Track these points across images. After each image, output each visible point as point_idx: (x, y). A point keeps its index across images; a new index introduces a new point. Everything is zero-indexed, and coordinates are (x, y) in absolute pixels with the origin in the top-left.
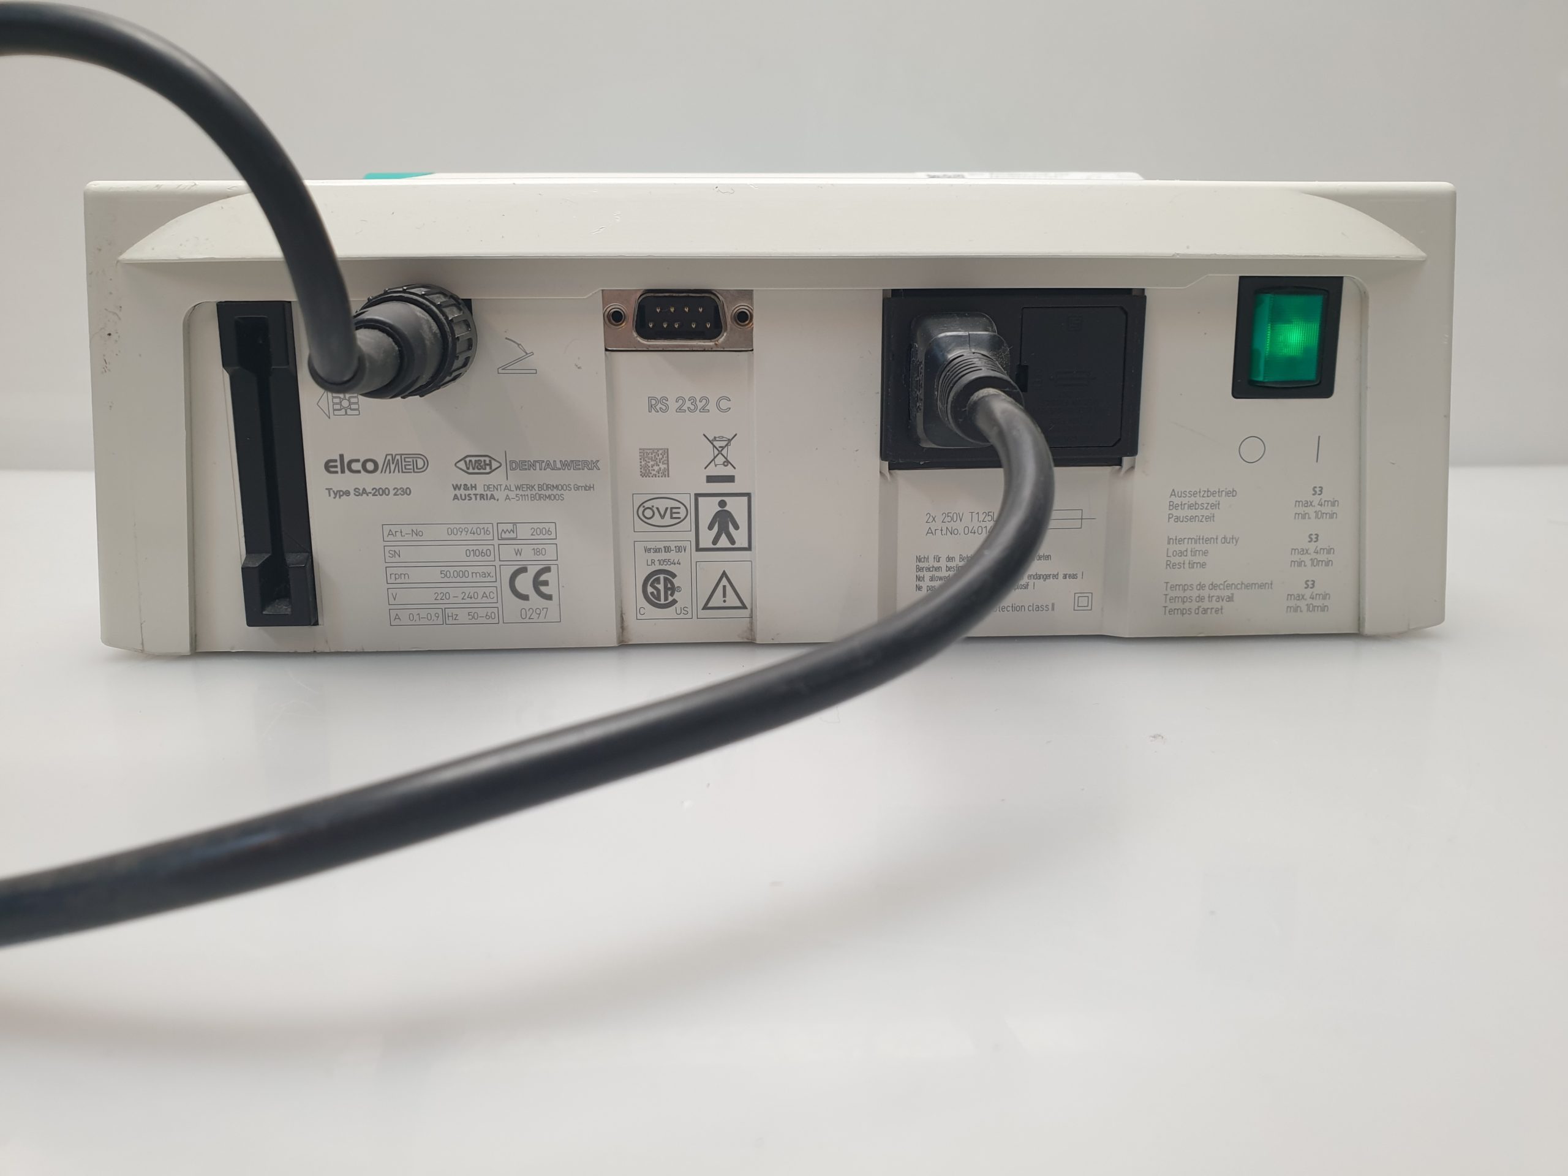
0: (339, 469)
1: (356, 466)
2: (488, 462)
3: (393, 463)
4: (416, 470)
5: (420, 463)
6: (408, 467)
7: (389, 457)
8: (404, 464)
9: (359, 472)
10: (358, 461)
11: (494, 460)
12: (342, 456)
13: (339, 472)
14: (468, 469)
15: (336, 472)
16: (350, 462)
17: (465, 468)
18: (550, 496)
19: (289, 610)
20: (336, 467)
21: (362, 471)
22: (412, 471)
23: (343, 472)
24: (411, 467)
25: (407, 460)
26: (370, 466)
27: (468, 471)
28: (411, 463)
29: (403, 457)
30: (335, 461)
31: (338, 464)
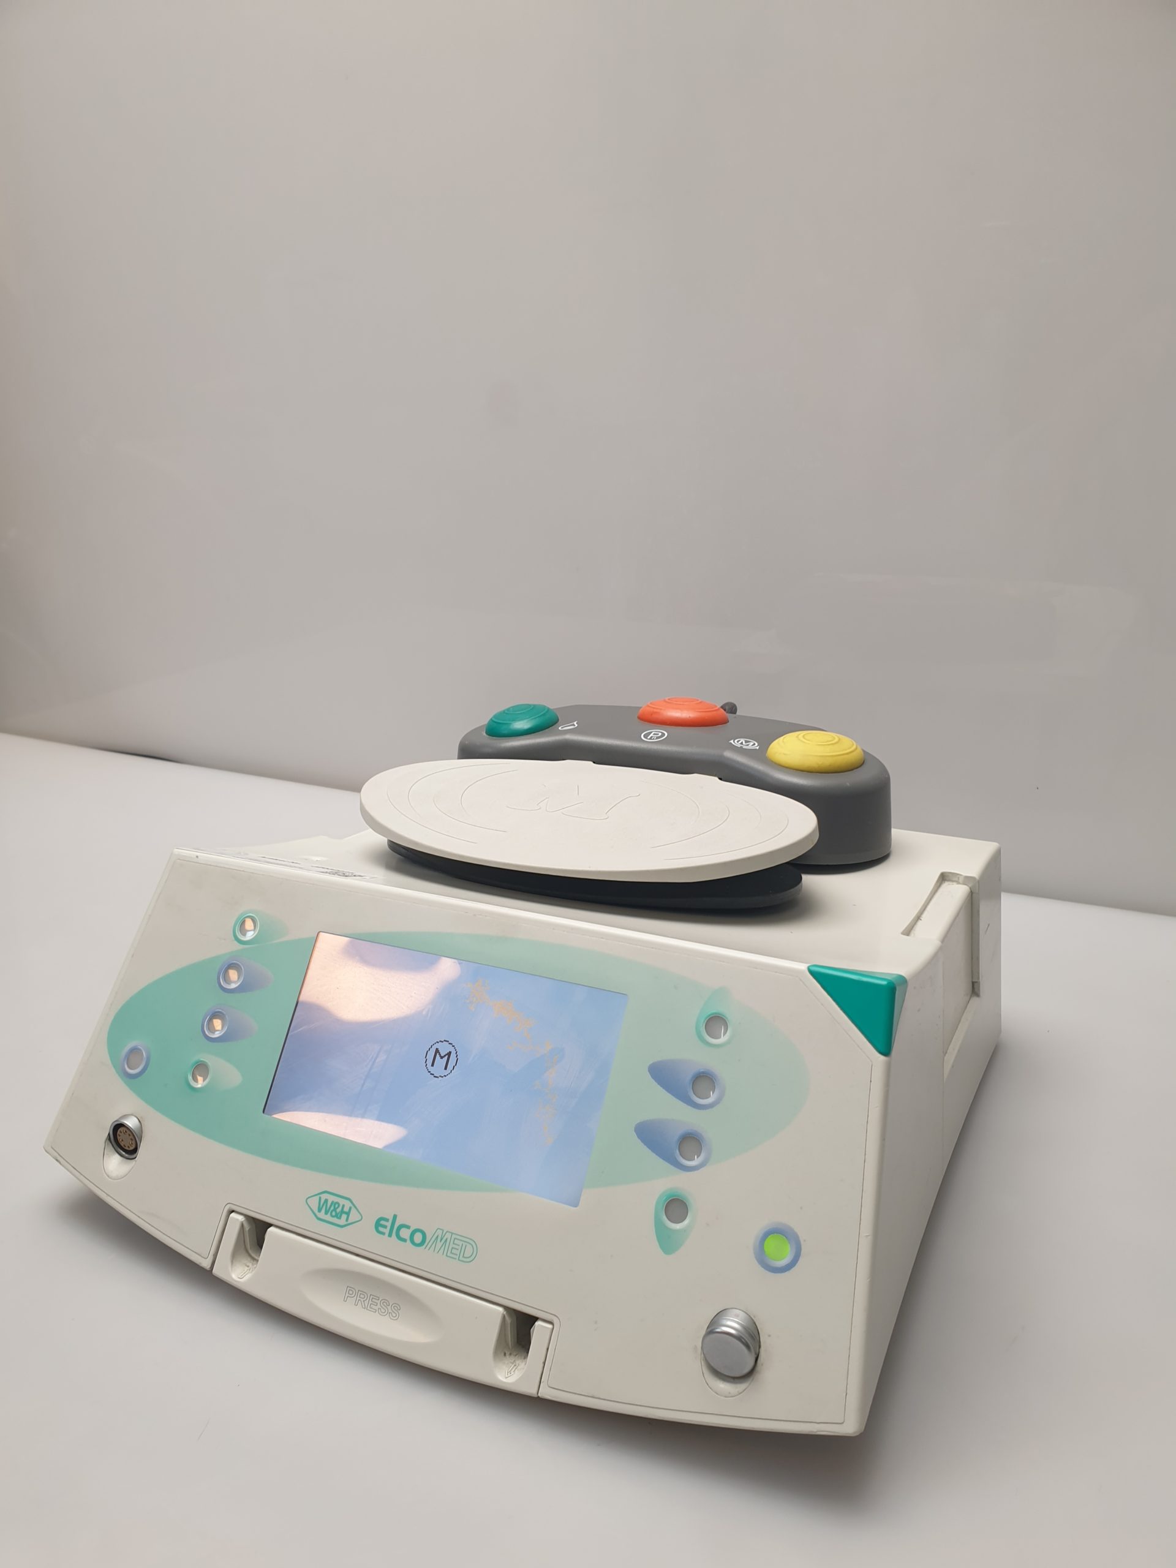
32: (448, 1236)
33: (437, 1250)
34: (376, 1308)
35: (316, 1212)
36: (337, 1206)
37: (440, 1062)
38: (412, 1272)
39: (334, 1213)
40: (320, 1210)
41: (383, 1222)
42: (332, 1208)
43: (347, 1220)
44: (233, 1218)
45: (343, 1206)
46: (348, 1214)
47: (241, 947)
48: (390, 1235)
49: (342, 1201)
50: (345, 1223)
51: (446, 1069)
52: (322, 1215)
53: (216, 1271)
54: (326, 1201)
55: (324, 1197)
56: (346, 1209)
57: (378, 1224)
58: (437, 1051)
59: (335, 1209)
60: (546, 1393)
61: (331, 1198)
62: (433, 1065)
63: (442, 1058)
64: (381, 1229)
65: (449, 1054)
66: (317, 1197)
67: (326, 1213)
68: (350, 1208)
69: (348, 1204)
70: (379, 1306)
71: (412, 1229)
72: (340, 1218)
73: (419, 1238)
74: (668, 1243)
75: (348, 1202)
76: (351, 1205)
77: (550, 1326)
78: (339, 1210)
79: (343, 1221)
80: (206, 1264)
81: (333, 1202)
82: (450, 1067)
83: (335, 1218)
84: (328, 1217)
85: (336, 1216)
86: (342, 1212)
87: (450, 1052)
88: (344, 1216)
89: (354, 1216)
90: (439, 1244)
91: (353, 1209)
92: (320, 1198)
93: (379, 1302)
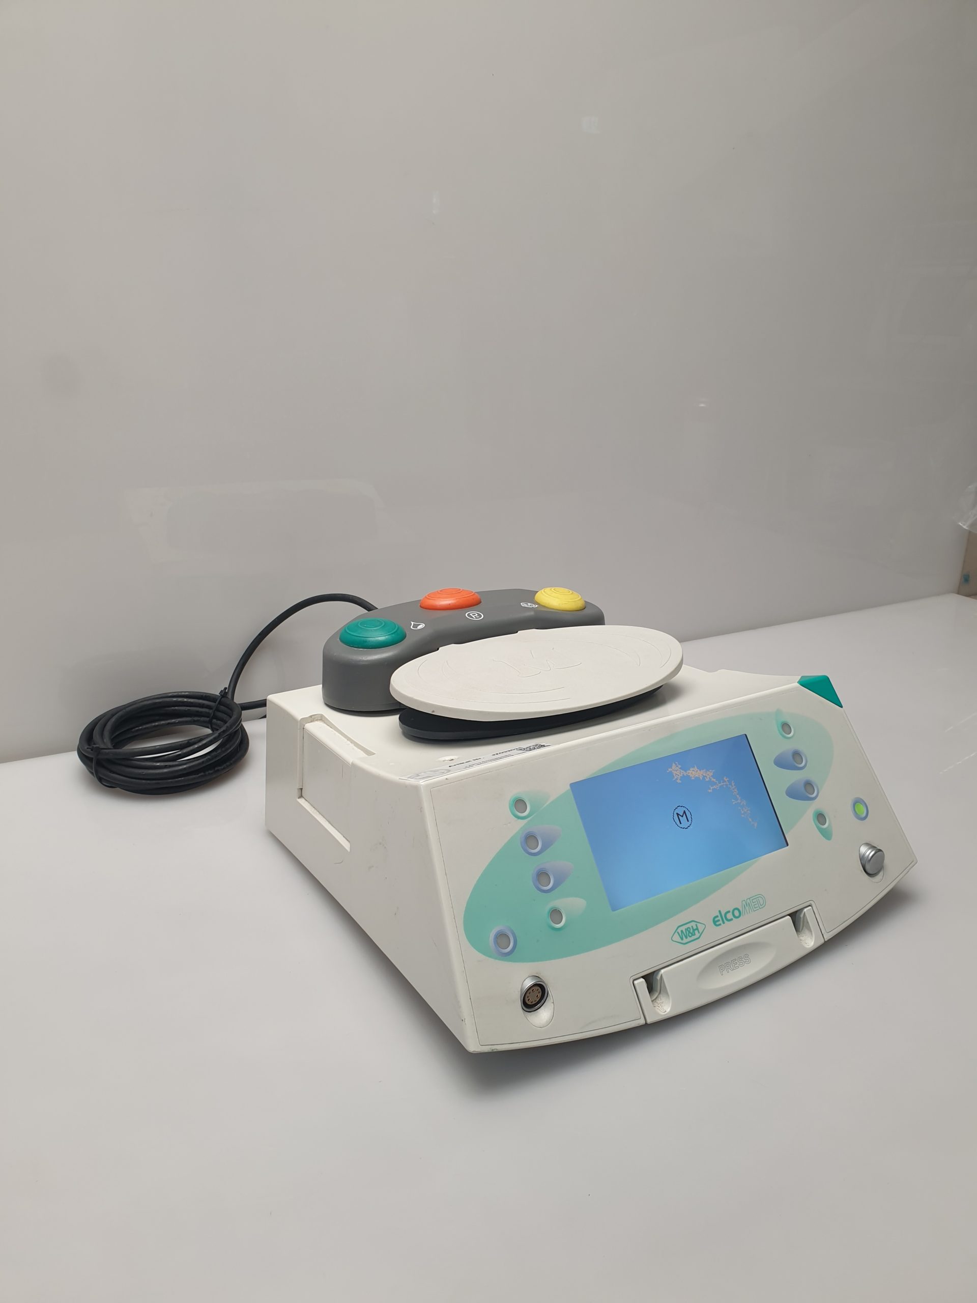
32: (748, 901)
33: (748, 912)
34: (738, 965)
35: (680, 941)
36: (689, 929)
37: (683, 819)
38: (740, 934)
39: (690, 935)
40: (682, 939)
41: (716, 919)
42: (687, 932)
43: (699, 933)
44: (637, 984)
45: (692, 927)
46: (697, 929)
47: (526, 821)
48: (724, 923)
49: (689, 925)
50: (699, 935)
51: (688, 821)
52: (685, 940)
53: (649, 1021)
54: (682, 931)
55: (679, 930)
56: (695, 927)
57: (715, 922)
58: (678, 814)
59: (689, 932)
60: (828, 937)
61: (683, 928)
62: (681, 823)
63: (682, 816)
64: (717, 923)
65: (684, 812)
66: (676, 933)
67: (686, 938)
68: (696, 925)
69: (693, 924)
70: (738, 963)
71: (731, 911)
72: (695, 934)
73: (737, 913)
74: (827, 835)
75: (693, 923)
76: (695, 923)
77: (810, 907)
78: (691, 931)
79: (697, 935)
80: (642, 1022)
81: (686, 929)
82: (690, 819)
83: (693, 936)
84: (689, 939)
85: (692, 935)
86: (694, 930)
87: (684, 811)
88: (696, 932)
89: (701, 927)
90: (747, 908)
91: (698, 924)
92: (678, 932)
93: (737, 961)
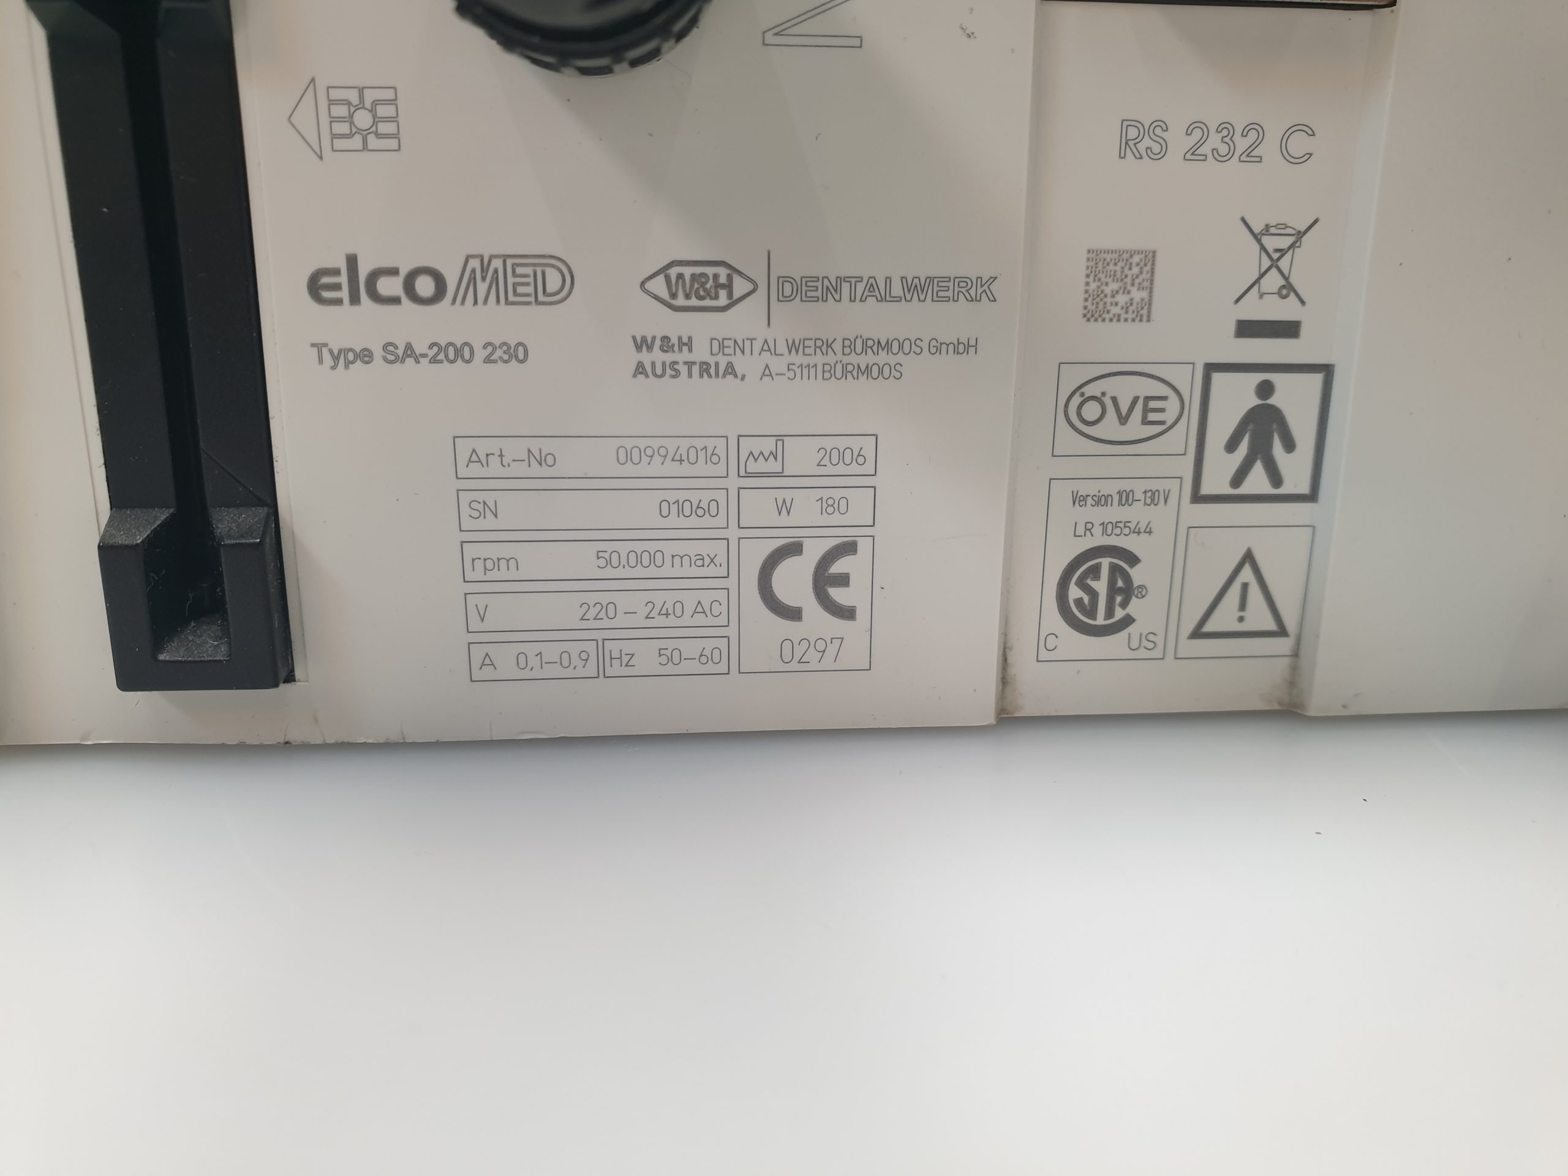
0: (344, 294)
1: (389, 286)
2: (723, 280)
3: (484, 279)
4: (541, 298)
5: (554, 281)
6: (520, 290)
7: (475, 264)
8: (511, 280)
9: (396, 301)
10: (393, 272)
11: (740, 273)
12: (352, 261)
13: (346, 300)
14: (674, 296)
15: (338, 302)
16: (375, 275)
17: (664, 294)
18: (868, 369)
19: (224, 649)
20: (337, 287)
21: (405, 300)
22: (532, 299)
23: (355, 299)
24: (530, 289)
25: (519, 270)
26: (425, 286)
27: (674, 302)
28: (531, 280)
29: (509, 262)
30: (336, 272)
31: (343, 279)
